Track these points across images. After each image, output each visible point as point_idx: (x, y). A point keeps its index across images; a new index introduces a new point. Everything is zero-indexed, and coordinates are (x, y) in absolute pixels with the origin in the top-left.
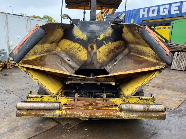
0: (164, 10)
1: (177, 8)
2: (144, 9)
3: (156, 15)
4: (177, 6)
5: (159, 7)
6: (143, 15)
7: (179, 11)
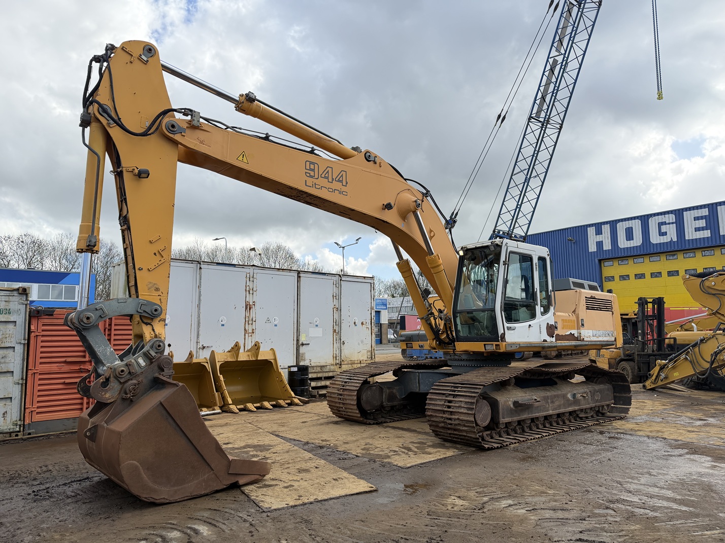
0: (664, 228)
1: (702, 223)
2: (598, 227)
3: (639, 244)
4: (702, 218)
5: (645, 219)
6: (600, 244)
7: (709, 231)
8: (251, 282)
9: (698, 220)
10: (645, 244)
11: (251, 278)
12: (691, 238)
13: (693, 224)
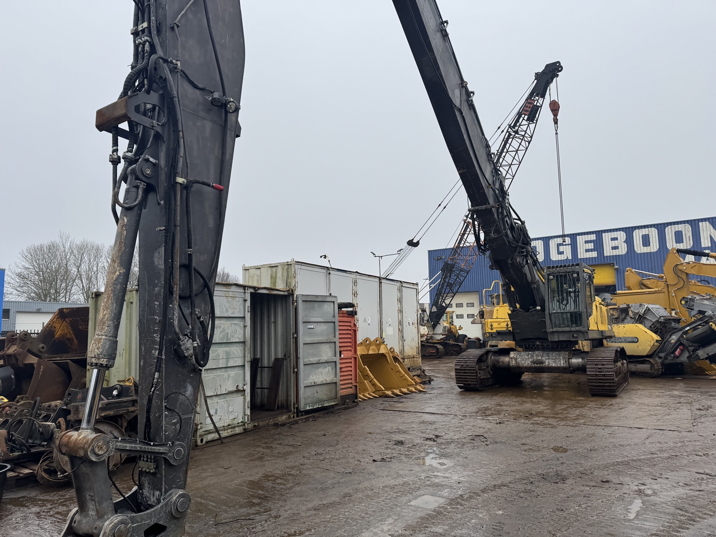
1: (591, 246)
5: (546, 240)
7: (596, 252)
8: (355, 286)
9: (588, 243)
10: (546, 260)
11: (355, 282)
12: (582, 257)
13: (584, 246)
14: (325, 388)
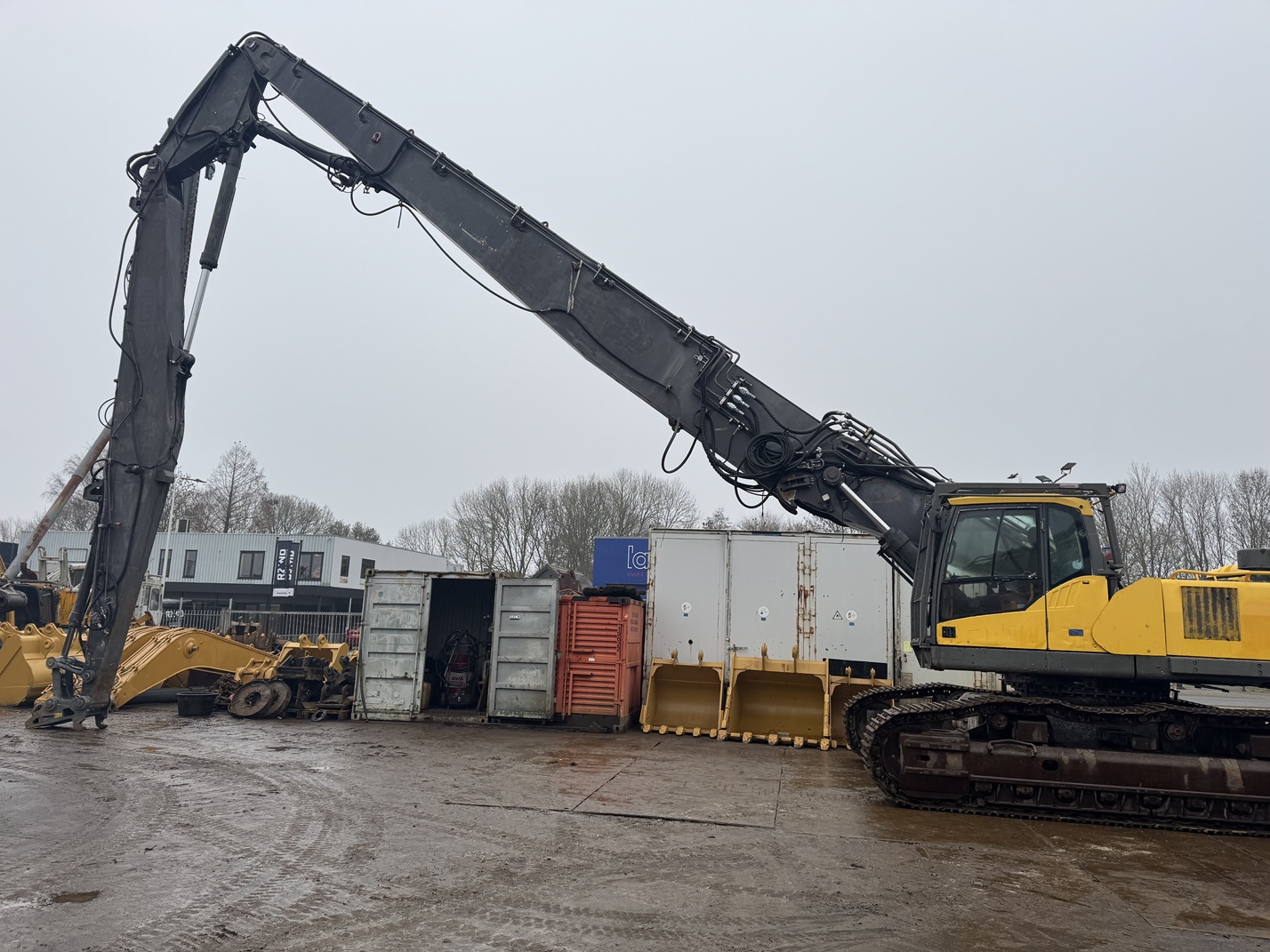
8: (807, 557)
11: (807, 551)
14: (530, 696)
